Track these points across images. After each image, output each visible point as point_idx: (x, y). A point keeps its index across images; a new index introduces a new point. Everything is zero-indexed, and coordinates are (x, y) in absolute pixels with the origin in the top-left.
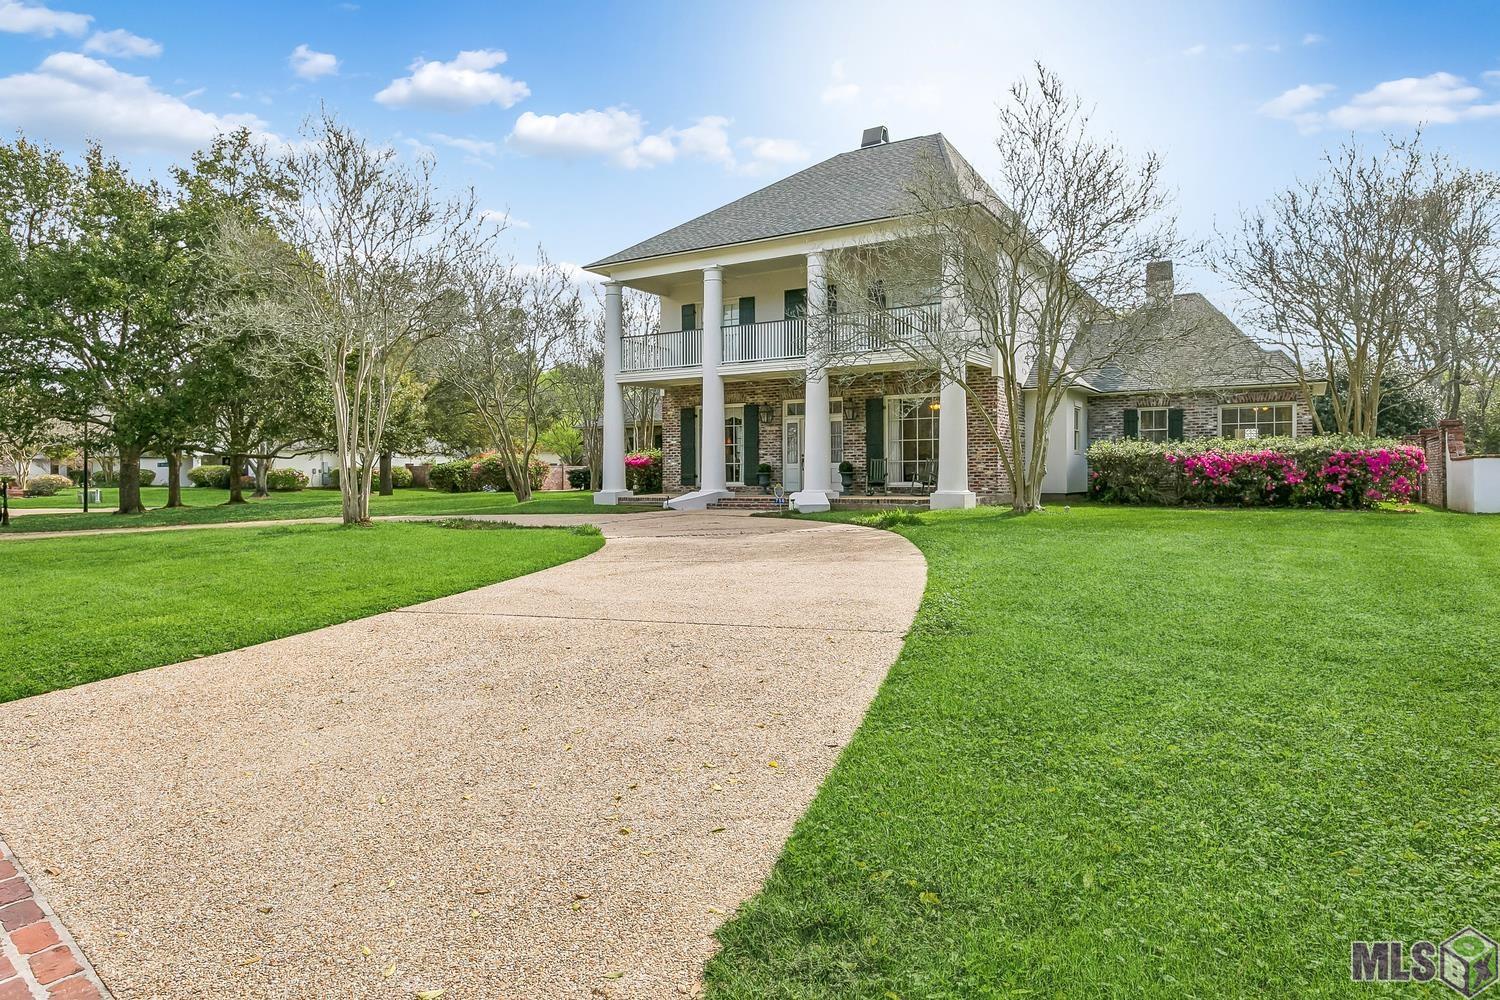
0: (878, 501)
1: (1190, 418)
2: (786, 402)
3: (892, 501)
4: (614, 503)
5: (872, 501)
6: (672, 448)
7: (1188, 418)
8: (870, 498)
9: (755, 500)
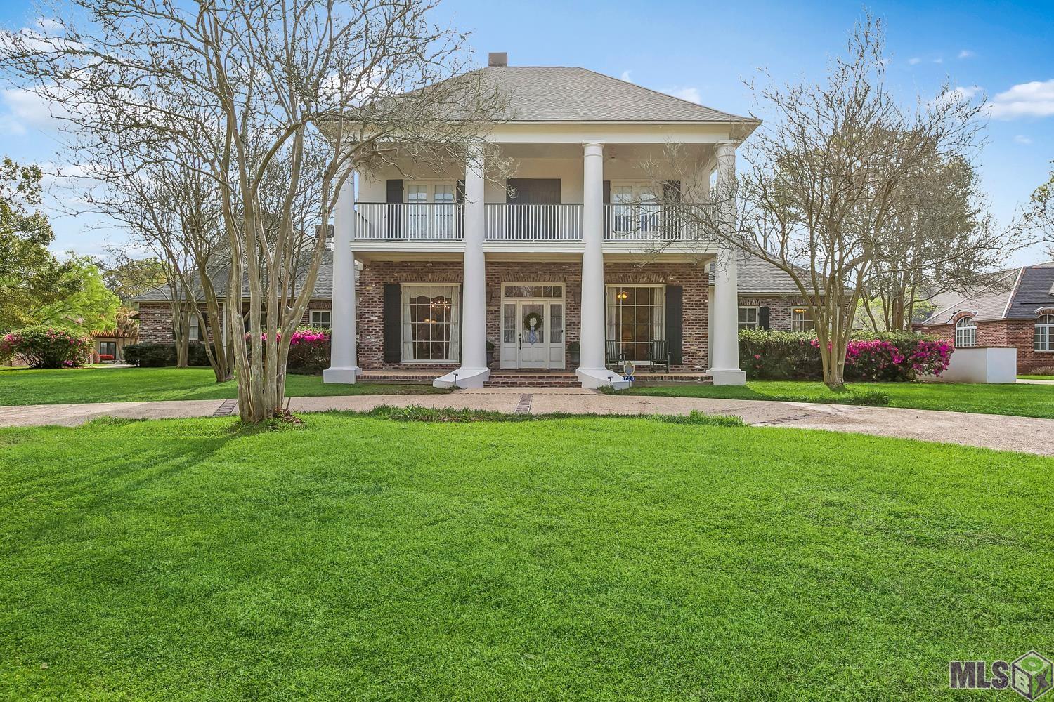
0: (662, 378)
1: (774, 315)
2: (504, 285)
3: (676, 378)
4: (353, 381)
5: (655, 378)
6: (371, 324)
7: (772, 315)
8: (654, 375)
9: (540, 377)
